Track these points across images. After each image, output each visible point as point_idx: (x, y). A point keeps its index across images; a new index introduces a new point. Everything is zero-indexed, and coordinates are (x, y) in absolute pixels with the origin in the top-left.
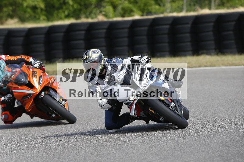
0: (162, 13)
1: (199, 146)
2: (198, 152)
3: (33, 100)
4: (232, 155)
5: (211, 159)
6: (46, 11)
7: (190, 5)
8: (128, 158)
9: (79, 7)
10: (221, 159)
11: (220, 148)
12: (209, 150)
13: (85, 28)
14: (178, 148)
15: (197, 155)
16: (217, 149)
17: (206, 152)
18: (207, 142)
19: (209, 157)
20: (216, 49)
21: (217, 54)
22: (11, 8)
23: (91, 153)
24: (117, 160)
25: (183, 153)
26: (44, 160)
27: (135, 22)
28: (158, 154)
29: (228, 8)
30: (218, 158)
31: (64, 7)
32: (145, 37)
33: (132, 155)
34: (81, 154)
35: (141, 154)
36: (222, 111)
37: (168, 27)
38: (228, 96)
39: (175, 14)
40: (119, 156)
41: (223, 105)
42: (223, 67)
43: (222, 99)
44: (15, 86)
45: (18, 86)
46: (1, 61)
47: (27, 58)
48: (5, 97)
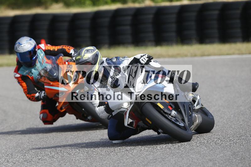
44: (47, 81)
45: (50, 82)
46: (39, 52)
47: (68, 49)
48: (40, 94)
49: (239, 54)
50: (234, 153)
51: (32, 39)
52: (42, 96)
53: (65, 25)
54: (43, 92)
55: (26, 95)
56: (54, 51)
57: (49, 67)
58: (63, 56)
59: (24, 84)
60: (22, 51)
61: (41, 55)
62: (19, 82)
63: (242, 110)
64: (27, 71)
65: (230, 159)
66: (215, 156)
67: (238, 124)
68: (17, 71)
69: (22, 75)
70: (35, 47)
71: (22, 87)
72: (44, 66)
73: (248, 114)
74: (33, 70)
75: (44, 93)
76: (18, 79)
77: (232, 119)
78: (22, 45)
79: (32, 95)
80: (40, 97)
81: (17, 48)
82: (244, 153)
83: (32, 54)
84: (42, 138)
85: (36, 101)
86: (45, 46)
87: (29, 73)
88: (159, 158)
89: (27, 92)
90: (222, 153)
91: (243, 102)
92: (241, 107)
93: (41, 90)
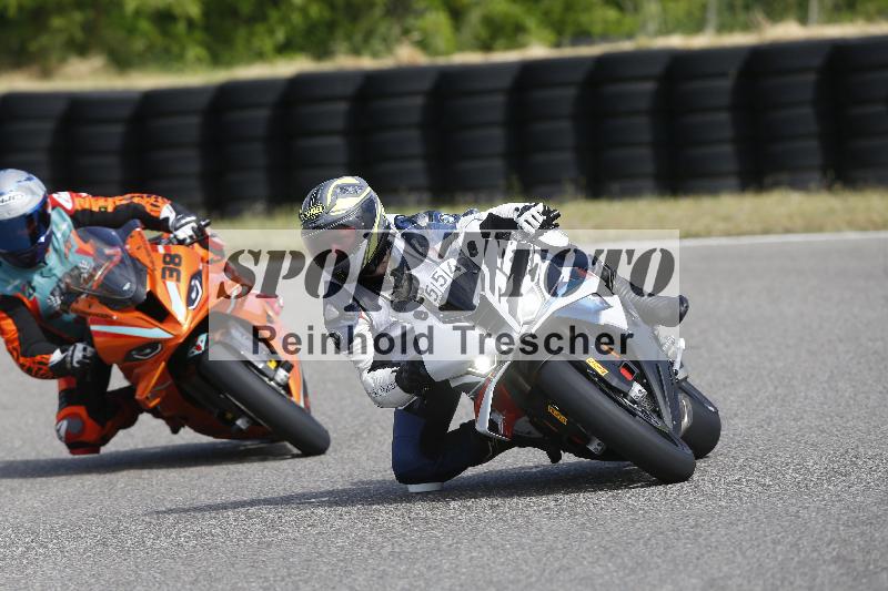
0: (630, 36)
1: (762, 523)
2: (758, 546)
3: (163, 364)
4: (882, 554)
5: (807, 570)
6: (207, 28)
7: (731, 7)
8: (503, 564)
9: (327, 14)
10: (842, 571)
11: (842, 528)
12: (800, 538)
13: (350, 89)
14: (686, 528)
15: (758, 555)
16: (829, 533)
17: (789, 543)
18: (793, 510)
19: (799, 562)
20: (824, 169)
21: (829, 188)
22: (78, 16)
23: (370, 548)
24: (464, 574)
25: (706, 546)
26: (198, 571)
27: (530, 70)
28: (612, 550)
29: (870, 19)
30: (832, 568)
31: (274, 15)
32: (566, 125)
33: (518, 554)
34: (334, 550)
35: (551, 549)
36: (847, 394)
37: (649, 86)
38: (870, 340)
39: (676, 41)
40: (471, 559)
41: (849, 373)
42: (852, 236)
43: (848, 352)
44: (98, 309)
45: (110, 312)
46: (54, 215)
47: (152, 205)
48: (70, 353)
49: (728, 234)
50: (712, 583)
51: (32, 176)
52: (75, 360)
53: (114, 133)
54: (80, 346)
55: (17, 360)
56: (103, 214)
57: (86, 265)
59: (9, 324)
60: (5, 216)
63: (738, 432)
64: (17, 282)
70: (44, 204)
74: (37, 280)
75: (85, 349)
78: (5, 197)
79: (38, 358)
80: (72, 363)
82: (745, 582)
83: (36, 225)
85: (53, 378)
86: (72, 198)
87: (24, 287)
89: (19, 349)
90: (669, 581)
91: (743, 404)
92: (736, 420)
93: (72, 343)
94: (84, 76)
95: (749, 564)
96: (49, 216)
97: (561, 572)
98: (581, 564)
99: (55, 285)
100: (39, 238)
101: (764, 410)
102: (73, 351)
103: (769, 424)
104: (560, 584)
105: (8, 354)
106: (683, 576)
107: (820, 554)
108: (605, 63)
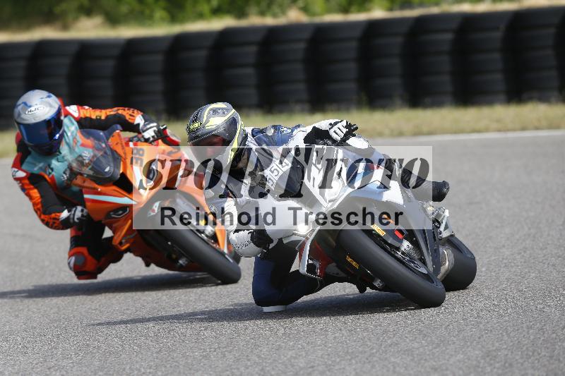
13: (258, 38)
20: (560, 90)
32: (396, 61)
37: (449, 36)
44: (88, 184)
45: (96, 186)
46: (66, 121)
47: (130, 115)
48: (73, 212)
49: (499, 131)
50: (488, 354)
51: (51, 95)
52: (76, 217)
54: (79, 208)
55: (40, 217)
56: (99, 120)
57: (87, 154)
58: (121, 131)
59: (35, 193)
60: (32, 121)
61: (70, 128)
62: (23, 189)
63: (505, 257)
64: (41, 165)
65: (478, 367)
66: (445, 359)
67: (497, 287)
68: (18, 164)
69: (30, 172)
70: (58, 113)
71: (31, 198)
72: (77, 153)
73: (519, 264)
74: (54, 163)
75: (82, 211)
76: (21, 183)
77: (484, 276)
78: (32, 109)
79: (53, 215)
80: (73, 219)
81: (19, 115)
82: (510, 353)
83: (53, 126)
84: (56, 321)
85: (63, 229)
86: (79, 110)
87: (46, 168)
88: (319, 365)
89: (41, 209)
90: (461, 352)
91: (508, 239)
92: (504, 250)
93: (75, 205)
94: (90, 29)
95: (512, 342)
96: (62, 121)
97: (392, 346)
98: (405, 341)
99: (66, 167)
100: (55, 136)
101: (522, 243)
102: (75, 211)
103: (525, 252)
104: (391, 354)
105: (34, 213)
106: (469, 349)
107: (557, 335)
108: (421, 22)
